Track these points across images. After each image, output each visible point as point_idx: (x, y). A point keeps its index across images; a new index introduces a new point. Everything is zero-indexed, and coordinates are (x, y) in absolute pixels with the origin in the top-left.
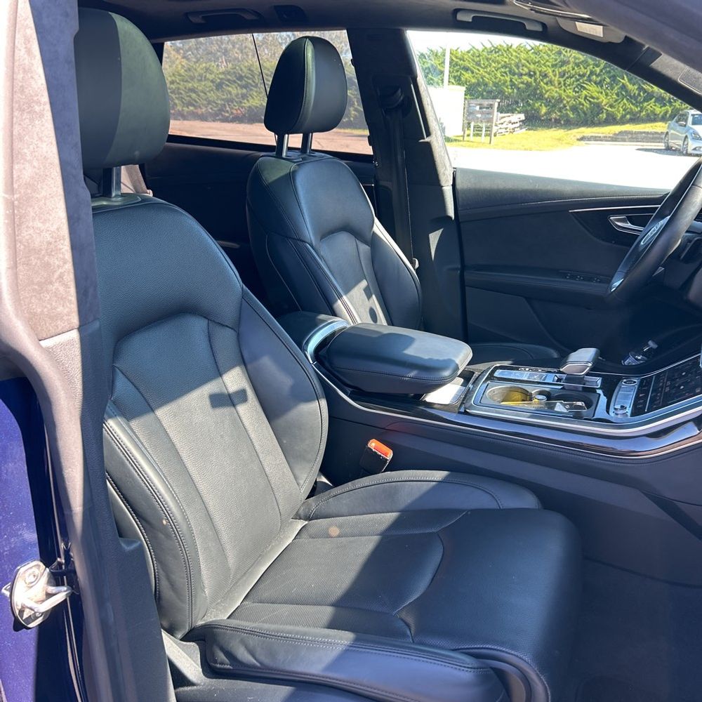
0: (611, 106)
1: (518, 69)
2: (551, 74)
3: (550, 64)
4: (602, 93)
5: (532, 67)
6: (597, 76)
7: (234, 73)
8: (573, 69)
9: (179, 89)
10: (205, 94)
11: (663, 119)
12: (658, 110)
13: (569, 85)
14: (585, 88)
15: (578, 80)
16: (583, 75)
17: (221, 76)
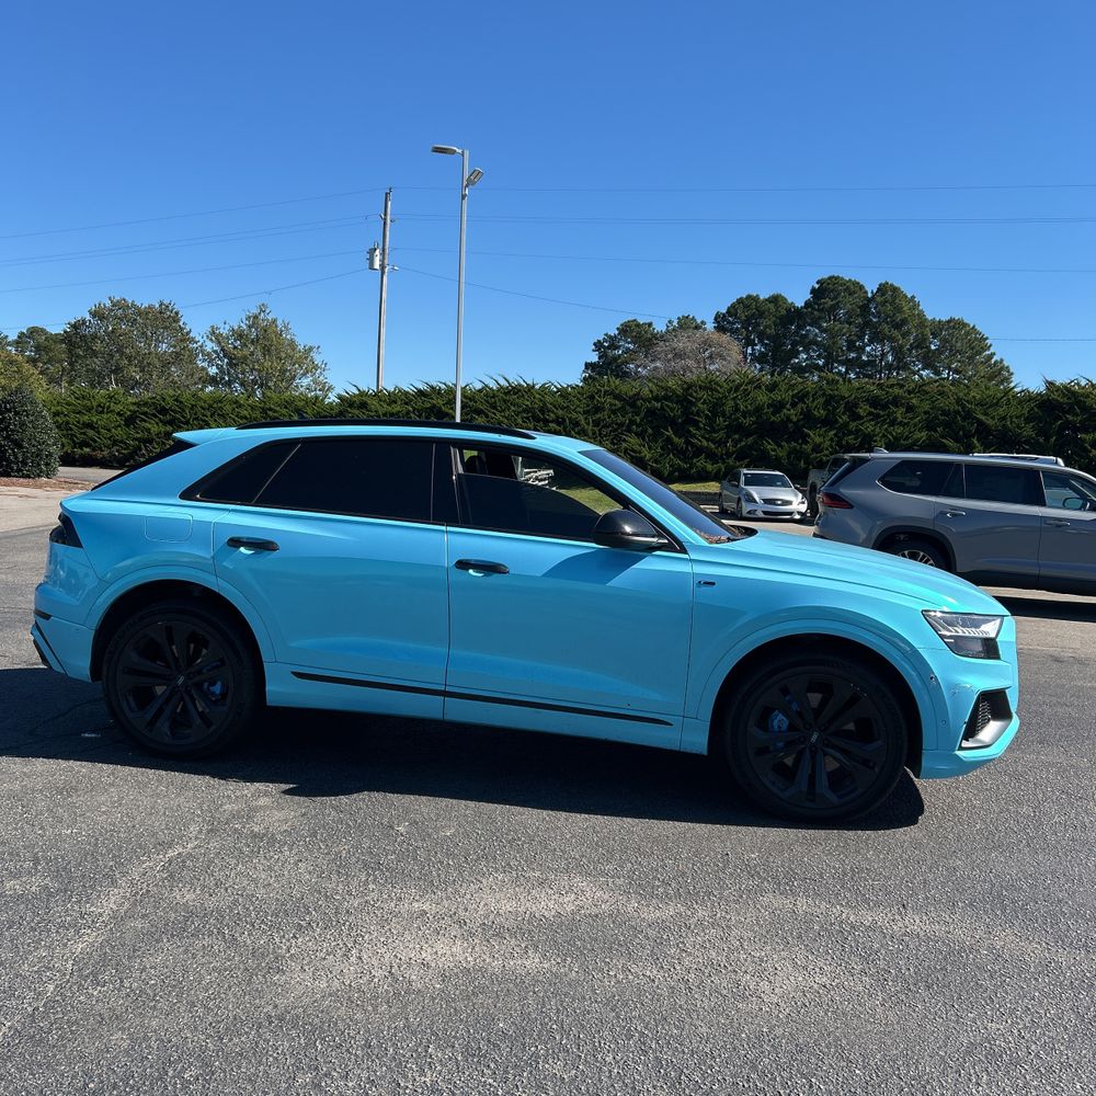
0: (656, 461)
1: (543, 414)
2: (583, 422)
3: (581, 410)
4: (644, 446)
5: (560, 412)
6: (638, 426)
7: (154, 403)
8: (609, 417)
9: (68, 423)
10: (109, 430)
11: (716, 477)
12: (709, 467)
13: (605, 436)
14: (625, 441)
15: (616, 430)
16: (621, 425)
17: (131, 408)
